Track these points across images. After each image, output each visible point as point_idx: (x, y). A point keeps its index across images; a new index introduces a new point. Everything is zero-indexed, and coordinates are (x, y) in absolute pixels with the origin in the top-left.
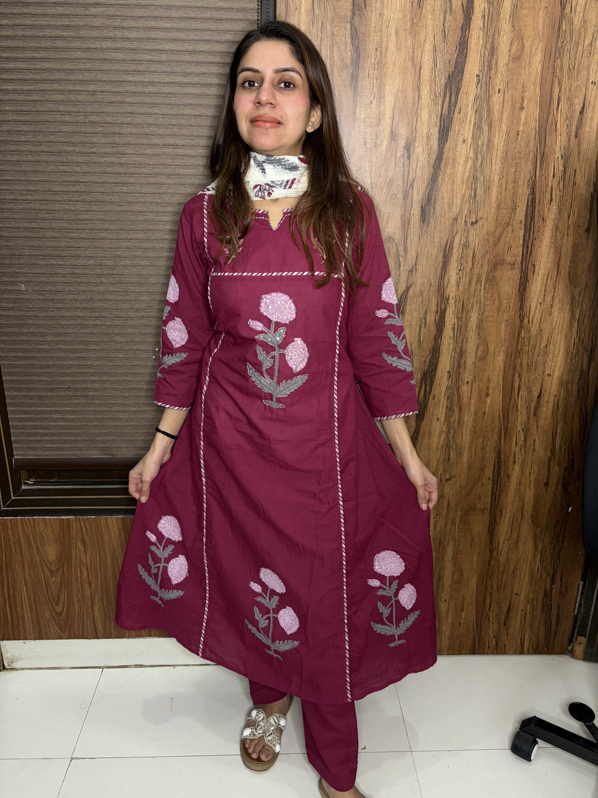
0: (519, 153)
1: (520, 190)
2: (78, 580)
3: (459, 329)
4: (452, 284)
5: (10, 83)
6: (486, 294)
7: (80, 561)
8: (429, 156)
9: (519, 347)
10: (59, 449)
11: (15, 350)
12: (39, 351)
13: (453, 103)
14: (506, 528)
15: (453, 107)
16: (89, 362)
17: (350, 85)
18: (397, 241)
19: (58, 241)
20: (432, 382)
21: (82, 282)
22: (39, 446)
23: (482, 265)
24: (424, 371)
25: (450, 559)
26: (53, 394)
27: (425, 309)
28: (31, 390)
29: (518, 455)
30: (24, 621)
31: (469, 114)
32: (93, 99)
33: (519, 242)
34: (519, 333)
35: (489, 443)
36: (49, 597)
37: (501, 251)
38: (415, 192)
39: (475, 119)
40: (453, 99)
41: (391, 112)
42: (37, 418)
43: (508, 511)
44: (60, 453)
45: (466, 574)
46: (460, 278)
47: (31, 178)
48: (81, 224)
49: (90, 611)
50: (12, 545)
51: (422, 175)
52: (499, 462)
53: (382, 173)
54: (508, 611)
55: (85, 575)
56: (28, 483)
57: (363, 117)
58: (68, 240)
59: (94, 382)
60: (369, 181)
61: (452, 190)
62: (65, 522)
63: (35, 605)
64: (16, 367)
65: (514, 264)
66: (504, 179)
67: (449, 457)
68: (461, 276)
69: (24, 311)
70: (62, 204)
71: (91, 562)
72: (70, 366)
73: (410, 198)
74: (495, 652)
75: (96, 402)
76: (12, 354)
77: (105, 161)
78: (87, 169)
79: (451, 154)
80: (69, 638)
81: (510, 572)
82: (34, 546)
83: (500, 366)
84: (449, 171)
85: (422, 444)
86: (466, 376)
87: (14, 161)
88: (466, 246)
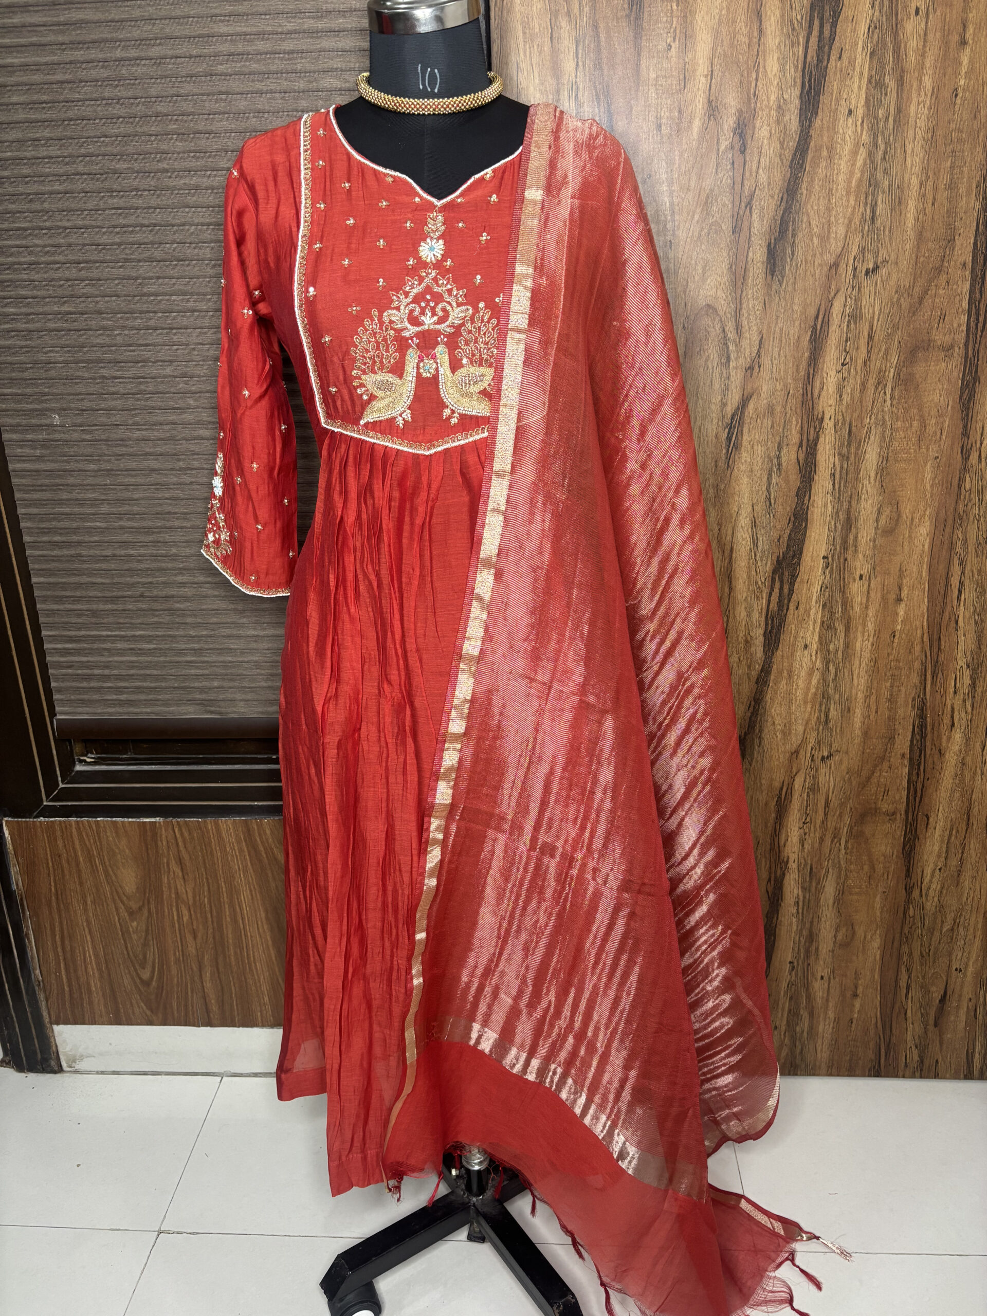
0: (960, 131)
1: (963, 203)
2: (173, 926)
3: (844, 476)
4: (828, 390)
5: (18, 52)
6: (894, 409)
7: (177, 893)
8: (782, 144)
9: (961, 509)
10: (131, 703)
11: (49, 531)
12: (90, 531)
13: (826, 41)
14: (936, 848)
15: (827, 47)
16: (174, 550)
17: (628, 16)
18: (721, 313)
19: (112, 335)
20: (794, 577)
21: (154, 408)
22: (96, 697)
23: (886, 353)
24: (778, 557)
25: (831, 902)
26: (115, 607)
27: (777, 439)
28: (78, 600)
29: (959, 711)
30: (89, 991)
31: (859, 60)
32: (159, 73)
33: (960, 305)
34: (961, 481)
35: (903, 689)
36: (128, 954)
37: (925, 323)
38: (755, 217)
39: (870, 69)
40: (827, 32)
41: (708, 63)
42: (91, 649)
43: (940, 816)
44: (131, 709)
45: (860, 932)
46: (844, 380)
47: (59, 224)
48: (148, 302)
49: (197, 979)
50: (65, 865)
51: (769, 184)
52: (923, 726)
53: (693, 184)
54: (943, 1000)
55: (185, 919)
56: (85, 761)
57: (653, 75)
58: (127, 332)
59: (183, 584)
60: (667, 199)
61: (829, 209)
62: (148, 827)
63: (107, 966)
64: (53, 561)
65: (952, 347)
66: (930, 183)
67: (827, 716)
68: (846, 375)
69: (61, 461)
70: (115, 268)
71: (194, 897)
72: (141, 558)
73: (745, 229)
74: (917, 1074)
75: (189, 620)
76: (45, 539)
77: (185, 184)
78: (154, 202)
79: (825, 138)
80: (164, 1023)
81: (945, 930)
82: (100, 868)
83: (923, 546)
84: (821, 172)
85: (776, 693)
86: (858, 564)
87: (29, 194)
88: (855, 316)
